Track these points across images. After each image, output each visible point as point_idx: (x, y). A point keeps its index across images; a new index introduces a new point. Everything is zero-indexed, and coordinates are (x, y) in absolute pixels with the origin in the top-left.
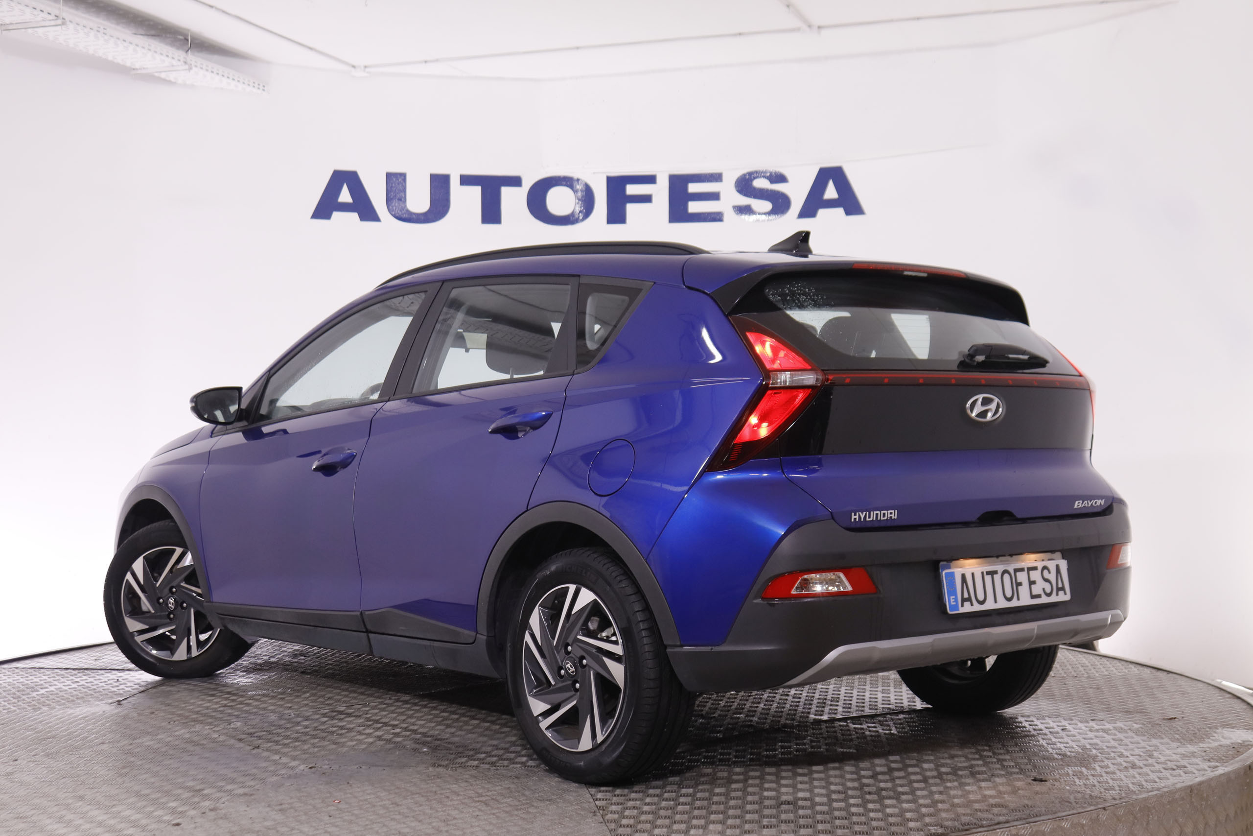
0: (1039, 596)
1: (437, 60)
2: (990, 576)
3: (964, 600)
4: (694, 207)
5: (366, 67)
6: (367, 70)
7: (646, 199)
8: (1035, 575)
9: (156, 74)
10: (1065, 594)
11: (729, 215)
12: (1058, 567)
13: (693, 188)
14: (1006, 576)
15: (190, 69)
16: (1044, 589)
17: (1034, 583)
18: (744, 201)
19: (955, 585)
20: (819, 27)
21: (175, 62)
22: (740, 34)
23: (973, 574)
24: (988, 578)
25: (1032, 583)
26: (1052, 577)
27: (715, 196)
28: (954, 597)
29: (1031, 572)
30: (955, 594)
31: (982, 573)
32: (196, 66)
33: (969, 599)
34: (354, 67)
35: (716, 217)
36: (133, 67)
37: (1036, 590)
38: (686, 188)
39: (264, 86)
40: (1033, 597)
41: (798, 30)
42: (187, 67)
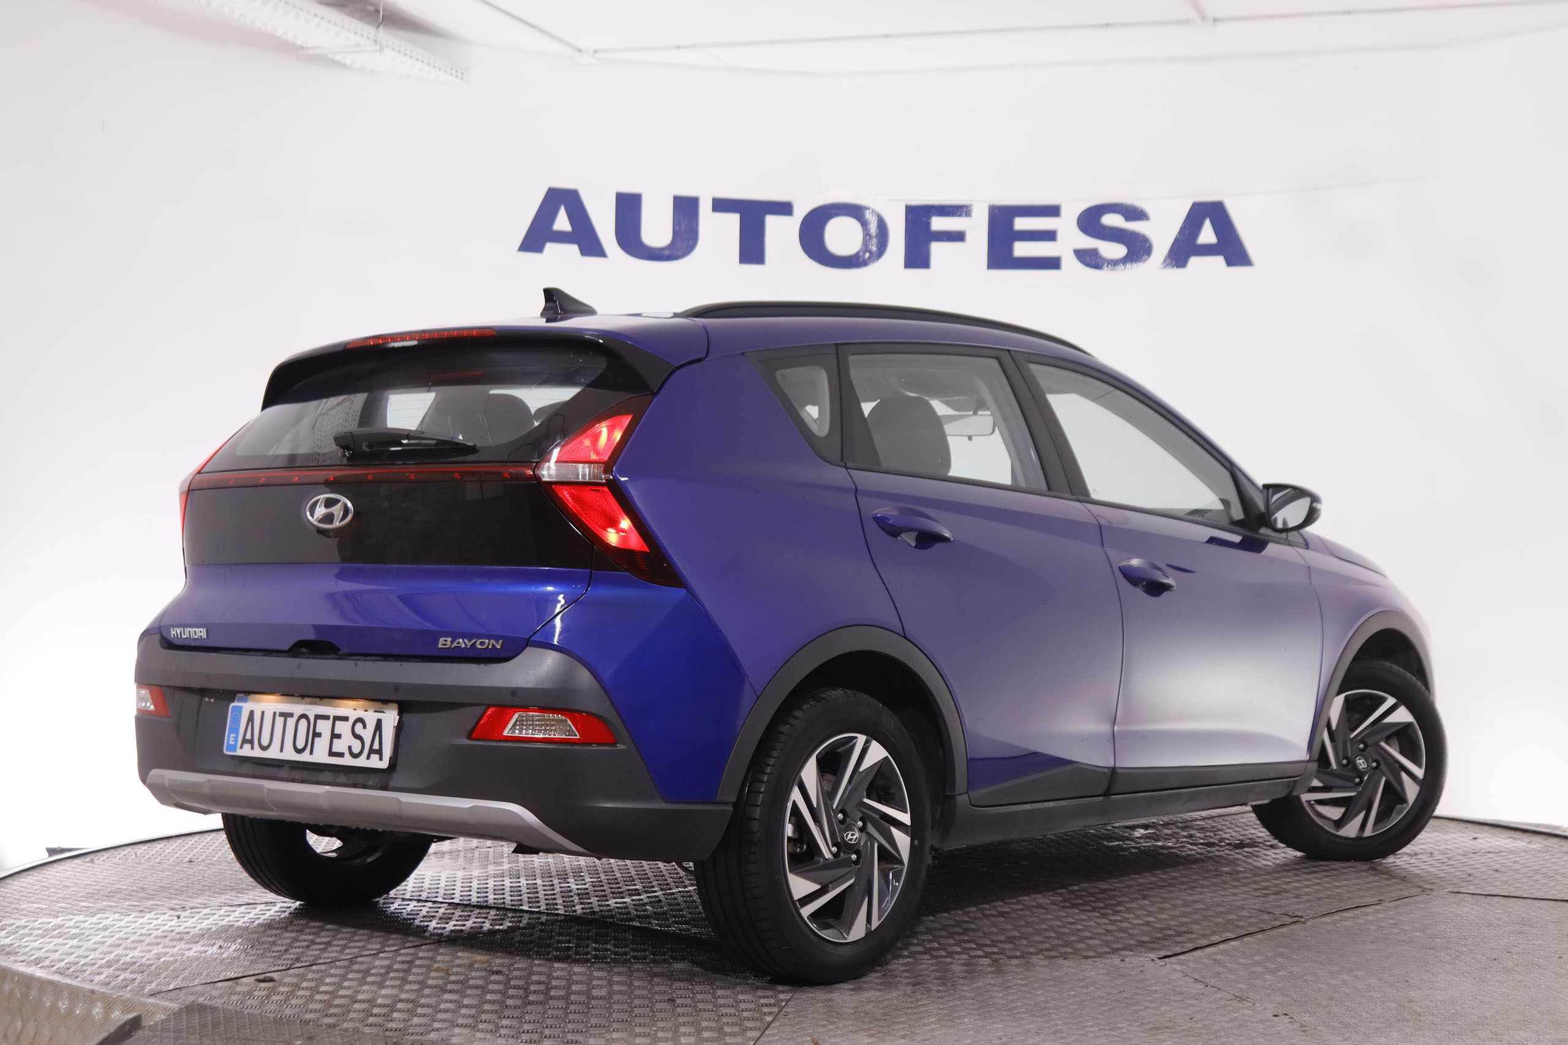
0: (341, 755)
1: (694, 46)
2: (283, 719)
3: (245, 741)
4: (1022, 249)
5: (595, 51)
6: (597, 55)
7: (958, 237)
8: (343, 728)
9: (330, 56)
10: (381, 759)
11: (1070, 262)
12: (379, 723)
13: (1021, 224)
14: (303, 722)
15: (382, 50)
16: (350, 748)
17: (339, 736)
18: (1088, 242)
19: (240, 722)
20: (1215, 20)
21: (362, 41)
22: (1108, 25)
23: (263, 713)
24: (280, 721)
25: (335, 736)
26: (367, 734)
27: (1049, 236)
28: (234, 735)
29: (338, 723)
30: (236, 731)
31: (275, 713)
32: (387, 46)
33: (251, 742)
34: (580, 51)
35: (1053, 263)
36: (305, 45)
37: (339, 746)
38: (1011, 224)
39: (462, 74)
40: (332, 754)
41: (1186, 22)
42: (378, 47)
